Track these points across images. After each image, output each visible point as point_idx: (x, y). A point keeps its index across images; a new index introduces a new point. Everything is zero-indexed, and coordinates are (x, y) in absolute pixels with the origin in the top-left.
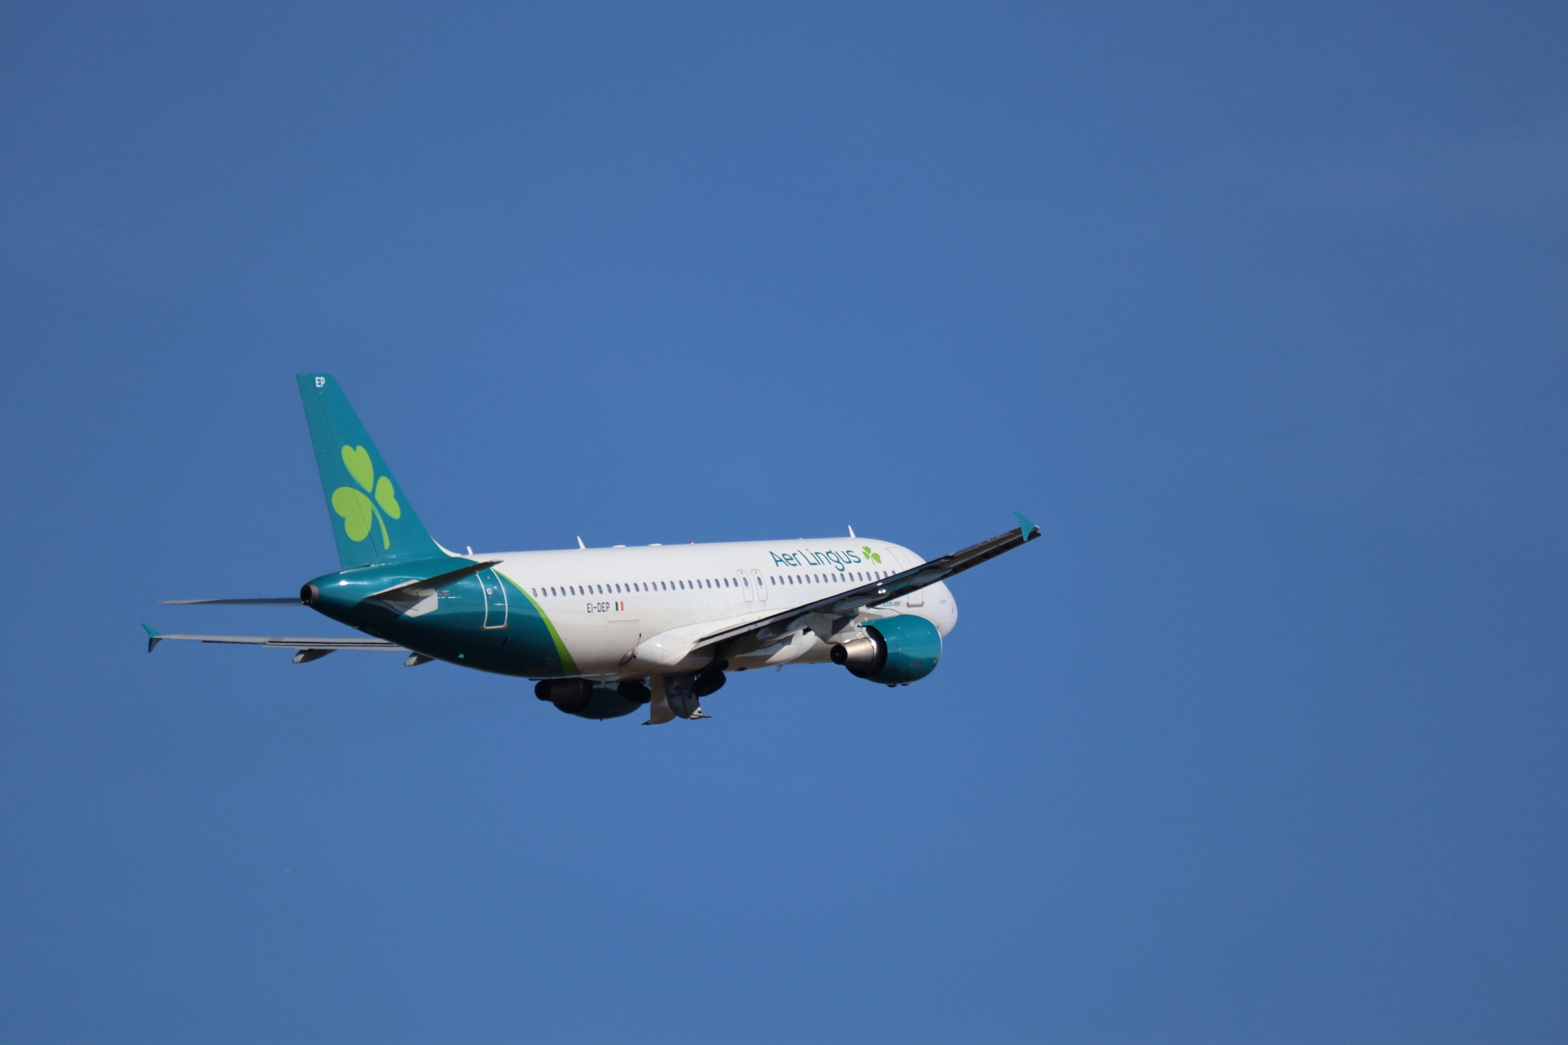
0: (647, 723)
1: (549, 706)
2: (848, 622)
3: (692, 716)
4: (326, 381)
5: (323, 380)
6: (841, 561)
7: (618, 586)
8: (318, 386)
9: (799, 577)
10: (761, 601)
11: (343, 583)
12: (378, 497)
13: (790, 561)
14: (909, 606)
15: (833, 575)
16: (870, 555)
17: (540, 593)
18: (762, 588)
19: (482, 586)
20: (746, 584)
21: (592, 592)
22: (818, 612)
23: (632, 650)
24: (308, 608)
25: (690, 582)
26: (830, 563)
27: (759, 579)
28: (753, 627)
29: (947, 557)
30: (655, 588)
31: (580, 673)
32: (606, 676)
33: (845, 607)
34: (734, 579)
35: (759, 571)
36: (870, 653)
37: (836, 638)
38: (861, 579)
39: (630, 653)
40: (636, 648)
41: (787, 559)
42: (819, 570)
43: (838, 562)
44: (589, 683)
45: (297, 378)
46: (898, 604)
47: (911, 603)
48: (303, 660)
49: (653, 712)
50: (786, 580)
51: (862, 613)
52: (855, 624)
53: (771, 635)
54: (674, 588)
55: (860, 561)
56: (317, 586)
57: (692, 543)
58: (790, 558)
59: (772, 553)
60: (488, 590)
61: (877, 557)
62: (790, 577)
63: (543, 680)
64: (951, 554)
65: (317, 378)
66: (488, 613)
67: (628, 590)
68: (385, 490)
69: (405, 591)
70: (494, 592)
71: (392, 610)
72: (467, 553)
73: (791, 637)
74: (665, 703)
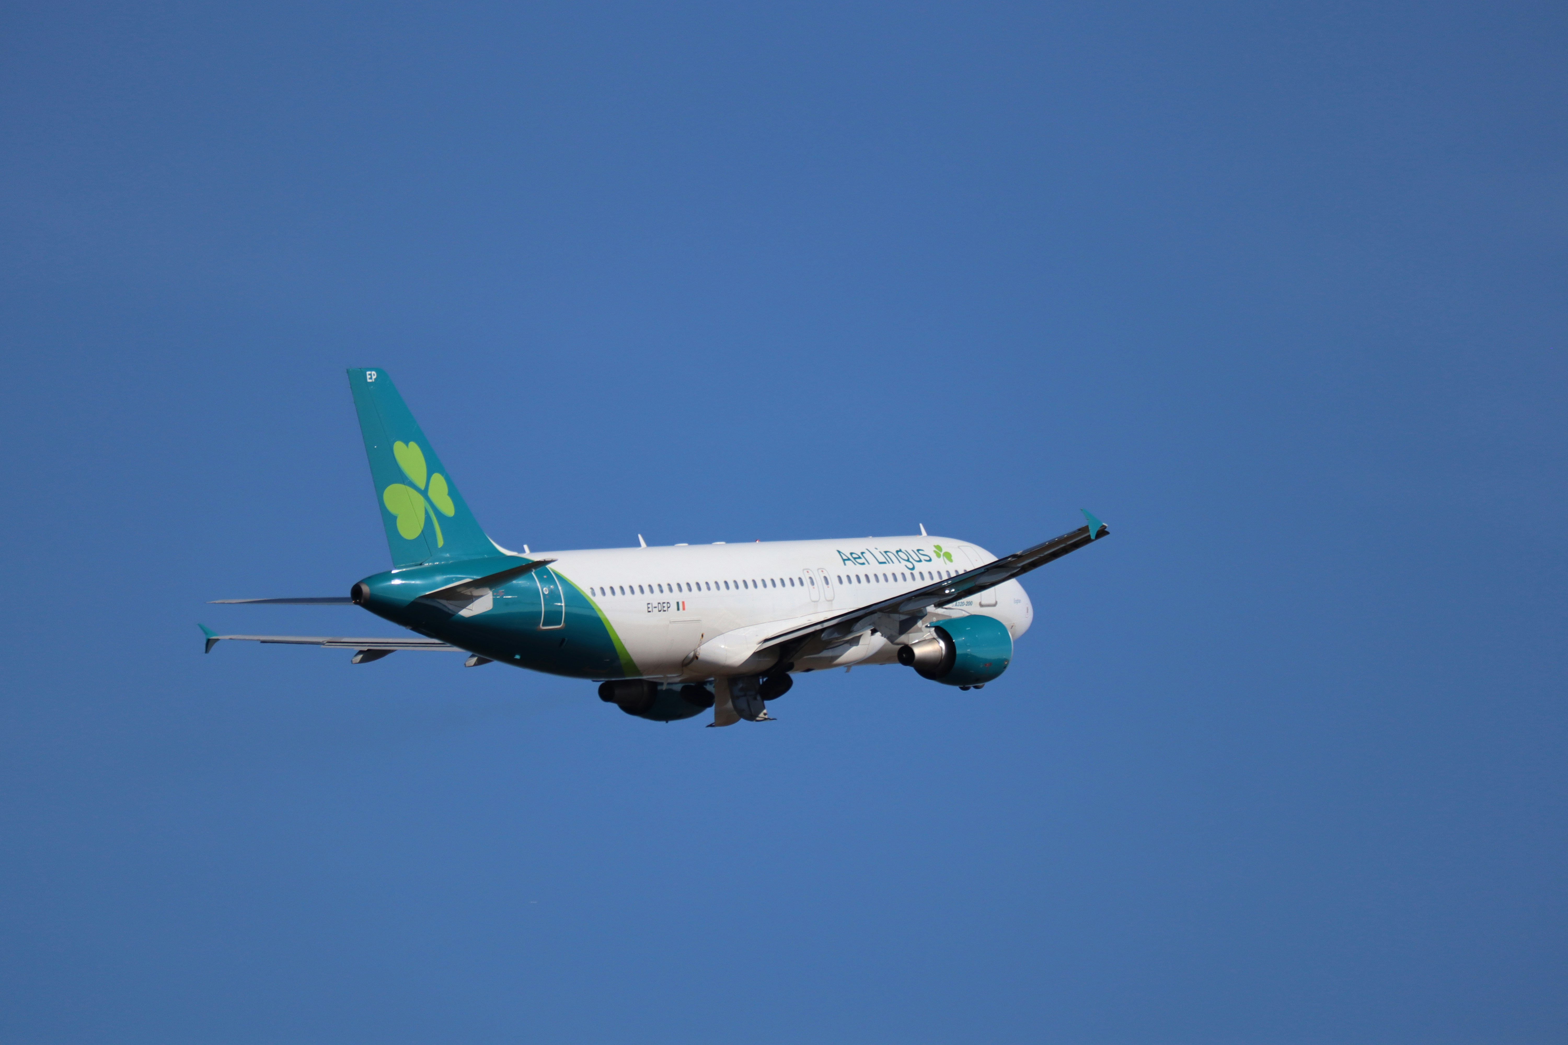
0: (711, 726)
1: (613, 708)
2: (916, 623)
3: (758, 719)
4: (377, 375)
5: (374, 375)
6: (911, 560)
7: (679, 585)
8: (369, 381)
9: (867, 576)
10: (828, 601)
11: (397, 582)
12: (431, 494)
13: (858, 560)
14: (981, 605)
15: (903, 574)
16: (942, 554)
17: (598, 592)
18: (828, 587)
19: (538, 584)
20: (812, 583)
21: (652, 591)
22: (885, 612)
23: (694, 650)
24: (358, 607)
25: (754, 581)
26: (900, 562)
27: (825, 578)
28: (819, 627)
29: (1014, 556)
30: (718, 588)
31: (641, 674)
32: (668, 677)
33: (912, 607)
34: (800, 579)
35: (826, 570)
36: (938, 654)
37: (904, 639)
38: (932, 578)
39: (692, 654)
40: (699, 648)
41: (856, 558)
42: (888, 569)
43: (908, 560)
44: (654, 685)
45: (347, 372)
46: (970, 603)
47: (983, 603)
48: (362, 661)
49: (717, 714)
50: (854, 579)
51: (929, 612)
52: (923, 624)
53: (836, 635)
54: (737, 587)
55: (930, 560)
56: (368, 585)
57: (757, 542)
58: (857, 556)
59: (839, 552)
60: (544, 589)
61: (948, 556)
62: (857, 577)
63: (607, 682)
64: (1019, 553)
65: (368, 373)
66: (545, 612)
67: (690, 590)
68: (439, 486)
69: (459, 590)
70: (551, 592)
71: (447, 610)
72: (524, 551)
73: (860, 636)
74: (730, 705)
